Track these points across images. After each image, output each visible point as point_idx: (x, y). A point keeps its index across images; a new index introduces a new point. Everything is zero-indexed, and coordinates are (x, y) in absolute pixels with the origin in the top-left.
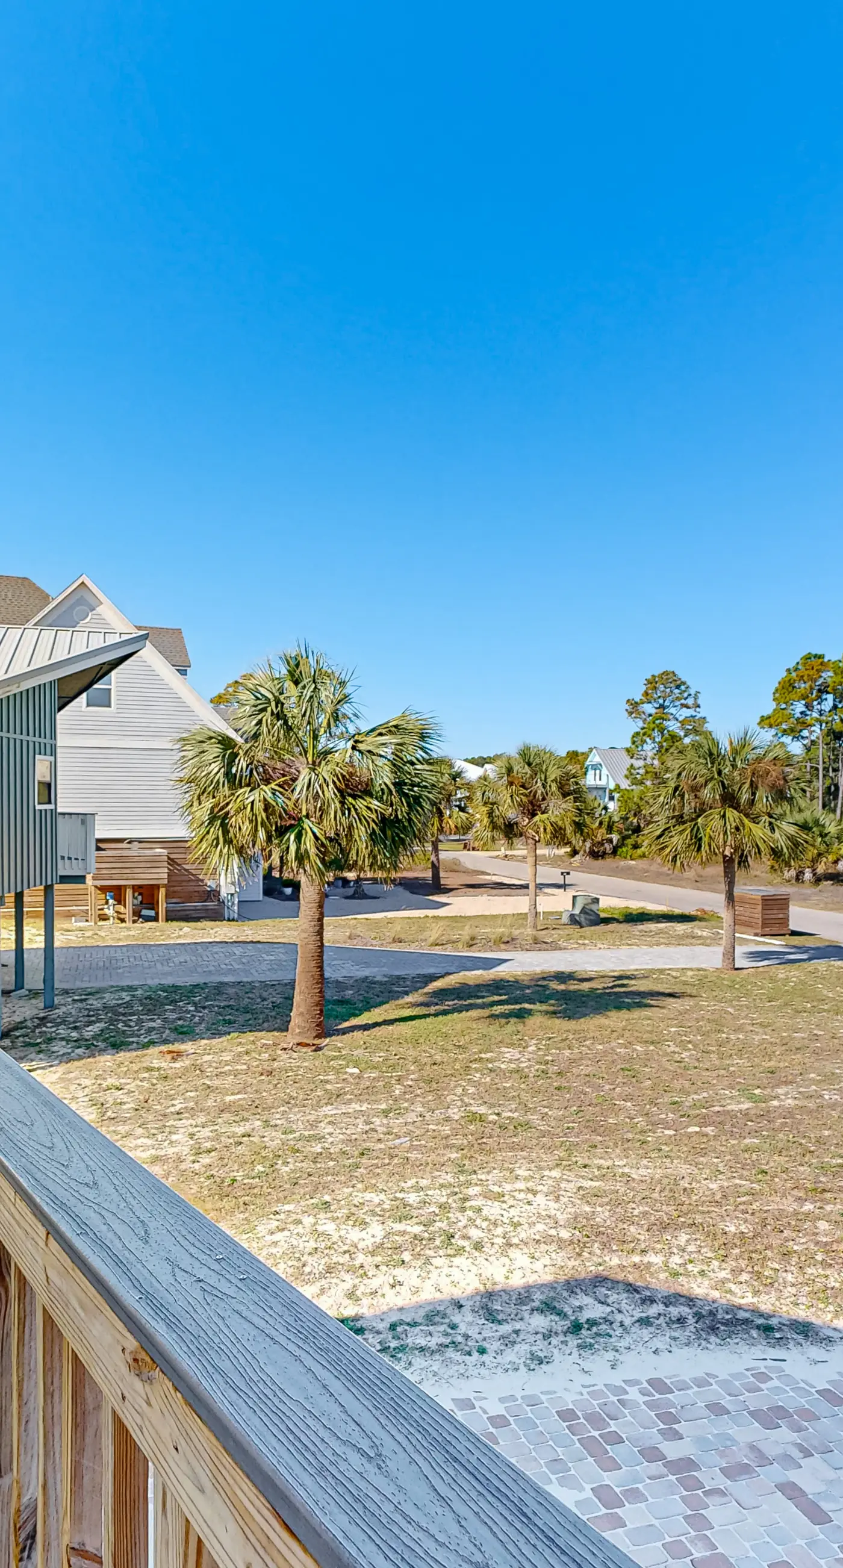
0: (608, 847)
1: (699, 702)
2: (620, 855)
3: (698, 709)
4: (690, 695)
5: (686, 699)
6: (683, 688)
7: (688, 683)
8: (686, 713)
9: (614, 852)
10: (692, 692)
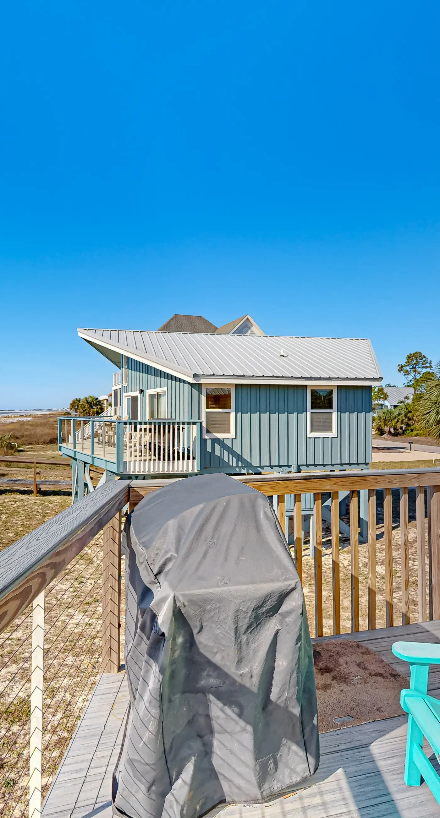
0: (400, 431)
1: (432, 365)
2: (406, 435)
3: (432, 368)
4: (427, 362)
5: (426, 363)
6: (424, 359)
7: (427, 357)
8: (425, 370)
9: (403, 433)
10: (429, 361)
